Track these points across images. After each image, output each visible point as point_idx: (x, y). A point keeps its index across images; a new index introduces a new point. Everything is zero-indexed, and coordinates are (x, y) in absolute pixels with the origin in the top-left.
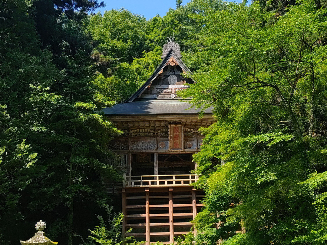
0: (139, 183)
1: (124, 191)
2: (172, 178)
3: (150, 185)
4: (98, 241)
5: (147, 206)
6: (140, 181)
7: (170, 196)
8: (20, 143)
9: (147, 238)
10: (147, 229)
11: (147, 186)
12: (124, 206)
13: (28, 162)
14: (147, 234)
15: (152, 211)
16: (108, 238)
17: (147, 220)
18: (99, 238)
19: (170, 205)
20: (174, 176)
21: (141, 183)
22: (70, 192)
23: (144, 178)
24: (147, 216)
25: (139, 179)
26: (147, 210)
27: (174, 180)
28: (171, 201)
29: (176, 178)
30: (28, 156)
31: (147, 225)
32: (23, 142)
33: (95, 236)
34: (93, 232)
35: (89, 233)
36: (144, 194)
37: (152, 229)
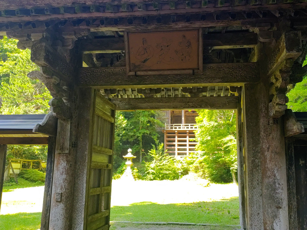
0: (172, 128)
1: (165, 132)
2: (188, 125)
3: (178, 129)
4: (152, 155)
5: (176, 139)
6: (173, 127)
7: (187, 134)
8: (120, 116)
9: (176, 154)
10: (176, 150)
11: (176, 129)
12: (166, 139)
13: (123, 124)
14: (176, 152)
15: (179, 141)
16: (157, 154)
17: (176, 145)
18: (152, 154)
19: (187, 139)
20: (190, 124)
21: (174, 128)
22: (140, 133)
23: (175, 126)
24: (176, 143)
25: (173, 126)
26: (176, 141)
27: (190, 127)
28: (188, 137)
29: (191, 125)
30: (123, 122)
31: (176, 147)
32: (121, 116)
33: (151, 153)
34: (150, 152)
35: (148, 152)
36: (175, 133)
37: (179, 150)
